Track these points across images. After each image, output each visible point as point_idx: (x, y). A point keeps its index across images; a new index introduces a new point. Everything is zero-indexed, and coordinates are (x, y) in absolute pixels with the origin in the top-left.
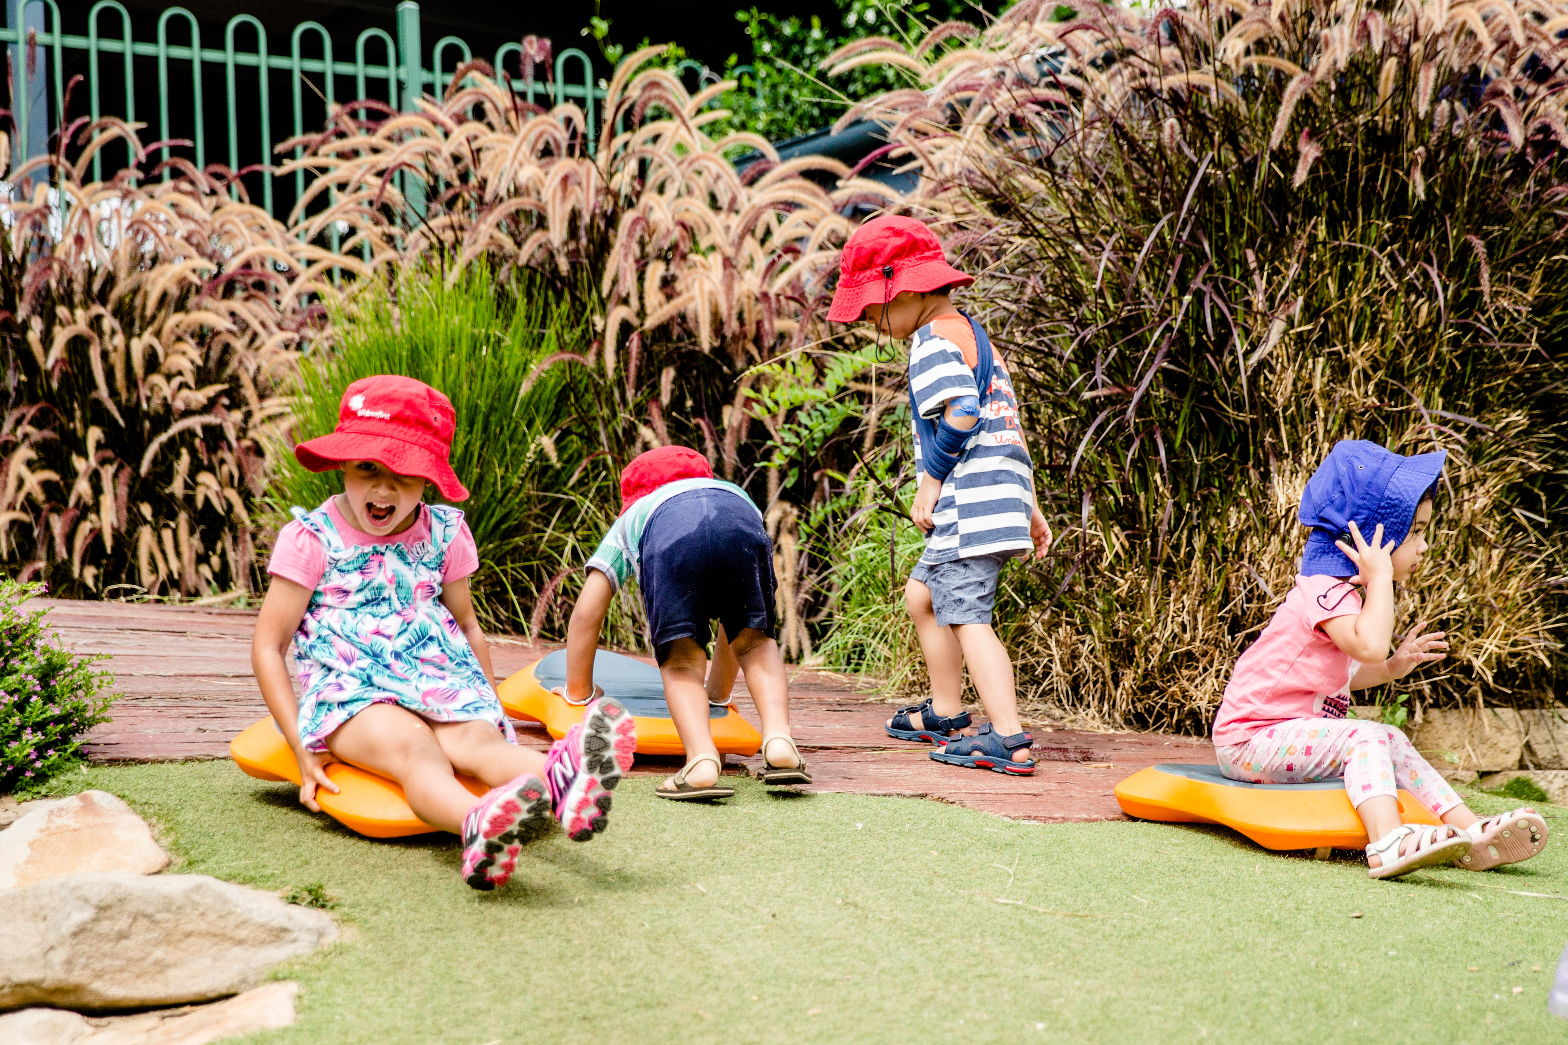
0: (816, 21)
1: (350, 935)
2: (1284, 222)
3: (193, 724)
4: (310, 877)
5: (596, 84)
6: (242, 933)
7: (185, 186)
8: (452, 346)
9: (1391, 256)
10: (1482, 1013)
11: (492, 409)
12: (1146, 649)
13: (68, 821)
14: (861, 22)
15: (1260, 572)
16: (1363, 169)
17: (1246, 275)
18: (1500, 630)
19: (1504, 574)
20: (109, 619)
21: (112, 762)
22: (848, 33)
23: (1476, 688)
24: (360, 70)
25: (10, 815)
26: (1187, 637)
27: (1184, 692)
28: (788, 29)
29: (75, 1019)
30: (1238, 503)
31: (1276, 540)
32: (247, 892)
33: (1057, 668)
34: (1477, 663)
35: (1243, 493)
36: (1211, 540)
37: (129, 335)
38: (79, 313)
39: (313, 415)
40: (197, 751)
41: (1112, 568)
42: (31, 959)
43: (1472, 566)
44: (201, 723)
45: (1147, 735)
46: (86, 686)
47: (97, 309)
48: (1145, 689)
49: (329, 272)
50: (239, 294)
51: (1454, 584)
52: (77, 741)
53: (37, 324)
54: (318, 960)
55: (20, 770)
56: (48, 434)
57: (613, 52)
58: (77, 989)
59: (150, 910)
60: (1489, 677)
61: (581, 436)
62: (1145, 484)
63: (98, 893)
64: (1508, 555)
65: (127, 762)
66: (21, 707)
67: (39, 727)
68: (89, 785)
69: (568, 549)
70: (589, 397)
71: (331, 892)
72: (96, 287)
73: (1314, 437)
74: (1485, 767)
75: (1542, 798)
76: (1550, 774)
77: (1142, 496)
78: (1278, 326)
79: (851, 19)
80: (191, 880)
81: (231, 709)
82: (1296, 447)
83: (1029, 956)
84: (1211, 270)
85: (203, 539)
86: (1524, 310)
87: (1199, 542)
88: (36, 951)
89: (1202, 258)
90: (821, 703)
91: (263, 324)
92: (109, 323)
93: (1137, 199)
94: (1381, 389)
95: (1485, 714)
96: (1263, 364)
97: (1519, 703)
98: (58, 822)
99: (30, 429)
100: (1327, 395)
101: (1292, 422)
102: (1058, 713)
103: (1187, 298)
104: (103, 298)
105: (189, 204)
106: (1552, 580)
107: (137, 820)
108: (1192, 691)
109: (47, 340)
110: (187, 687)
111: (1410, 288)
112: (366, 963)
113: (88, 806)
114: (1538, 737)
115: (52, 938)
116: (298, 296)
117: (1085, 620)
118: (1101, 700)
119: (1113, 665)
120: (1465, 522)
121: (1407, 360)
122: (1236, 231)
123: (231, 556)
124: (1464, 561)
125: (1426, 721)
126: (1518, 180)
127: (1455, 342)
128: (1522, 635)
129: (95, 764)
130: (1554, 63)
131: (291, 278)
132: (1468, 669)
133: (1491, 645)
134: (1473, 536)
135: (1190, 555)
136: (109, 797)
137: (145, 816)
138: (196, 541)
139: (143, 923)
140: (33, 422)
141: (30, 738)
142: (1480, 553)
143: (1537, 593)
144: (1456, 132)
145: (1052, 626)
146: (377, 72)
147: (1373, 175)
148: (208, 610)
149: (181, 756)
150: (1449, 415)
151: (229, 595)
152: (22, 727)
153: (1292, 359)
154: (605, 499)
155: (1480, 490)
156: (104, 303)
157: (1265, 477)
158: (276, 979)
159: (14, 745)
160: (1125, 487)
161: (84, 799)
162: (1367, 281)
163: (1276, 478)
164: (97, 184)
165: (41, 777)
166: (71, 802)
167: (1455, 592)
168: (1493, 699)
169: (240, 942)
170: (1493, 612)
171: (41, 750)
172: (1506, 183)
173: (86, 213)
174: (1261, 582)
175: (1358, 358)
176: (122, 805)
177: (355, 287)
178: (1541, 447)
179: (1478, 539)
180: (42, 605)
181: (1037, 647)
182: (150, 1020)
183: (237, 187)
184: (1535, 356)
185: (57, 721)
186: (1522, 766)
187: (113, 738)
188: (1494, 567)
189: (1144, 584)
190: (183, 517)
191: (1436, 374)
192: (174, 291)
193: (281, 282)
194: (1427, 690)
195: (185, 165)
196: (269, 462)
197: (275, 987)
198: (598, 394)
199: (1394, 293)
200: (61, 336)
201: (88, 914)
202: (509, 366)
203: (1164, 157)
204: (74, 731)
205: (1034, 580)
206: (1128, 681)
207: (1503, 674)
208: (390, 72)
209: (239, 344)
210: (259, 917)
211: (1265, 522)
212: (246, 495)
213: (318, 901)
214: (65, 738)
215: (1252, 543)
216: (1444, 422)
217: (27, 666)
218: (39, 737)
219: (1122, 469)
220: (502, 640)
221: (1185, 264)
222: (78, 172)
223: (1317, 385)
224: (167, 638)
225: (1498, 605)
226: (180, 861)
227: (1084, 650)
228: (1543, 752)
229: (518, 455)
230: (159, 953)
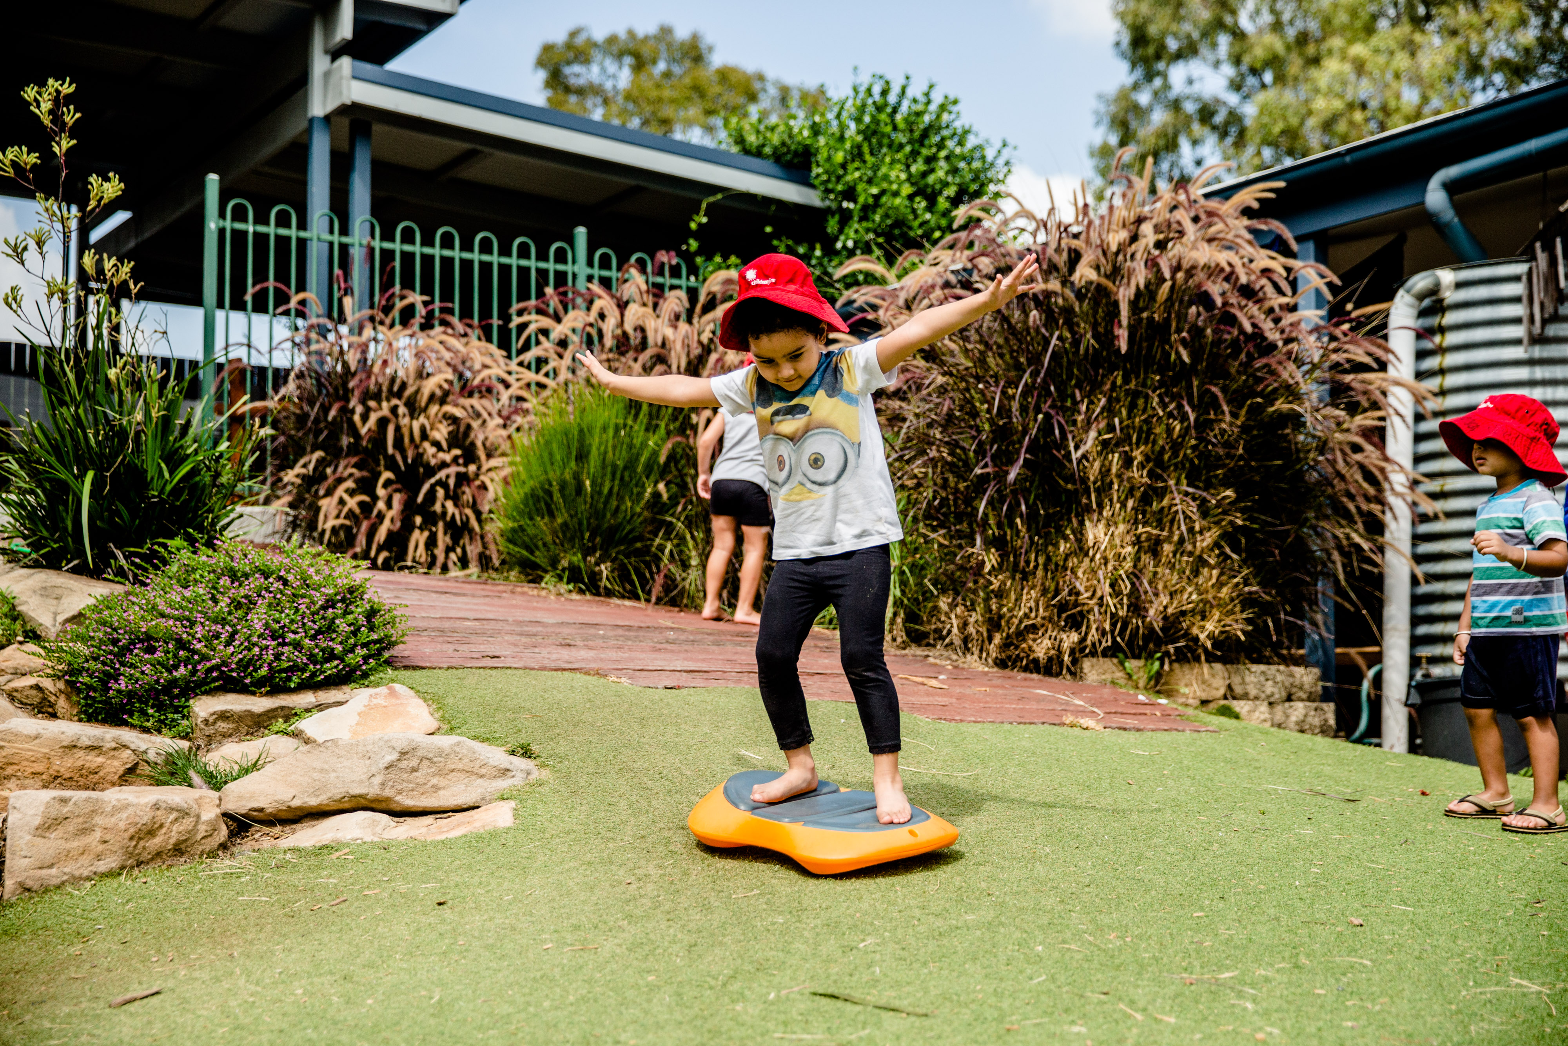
0: (818, 246)
1: (545, 774)
2: (1097, 374)
3: (451, 647)
4: (523, 739)
5: (688, 279)
6: (483, 771)
7: (450, 331)
8: (605, 429)
9: (1159, 396)
10: (1210, 843)
11: (625, 468)
12: (1008, 622)
13: (380, 701)
14: (844, 247)
15: (1077, 578)
16: (1145, 344)
17: (1075, 403)
18: (1216, 617)
19: (1220, 585)
20: (399, 583)
21: (406, 667)
22: (837, 253)
23: (1200, 651)
24: (551, 266)
25: (347, 696)
26: (1033, 615)
27: (1030, 648)
28: (801, 250)
29: (385, 817)
30: (1066, 538)
31: (1087, 560)
32: (485, 745)
33: (955, 630)
34: (1202, 637)
35: (1068, 532)
36: (1048, 559)
37: (412, 417)
38: (385, 404)
39: (521, 469)
40: (454, 662)
41: (990, 573)
42: (361, 781)
43: (1201, 580)
44: (457, 647)
45: (1007, 672)
46: (392, 623)
47: (395, 401)
48: (1006, 645)
49: (528, 385)
50: (476, 395)
51: (1190, 589)
52: (386, 655)
53: (359, 409)
54: (527, 789)
55: (353, 670)
56: (365, 474)
57: (699, 260)
58: (388, 799)
59: (430, 755)
60: (1209, 644)
61: (677, 485)
62: (1012, 525)
63: (401, 745)
64: (1221, 574)
65: (415, 668)
66: (355, 633)
67: (365, 645)
68: (393, 681)
69: (667, 551)
70: (683, 462)
71: (534, 748)
72: (396, 388)
73: (1111, 500)
74: (1204, 696)
75: (1237, 717)
76: (1242, 703)
77: (1009, 532)
78: (1093, 434)
79: (839, 245)
80: (453, 739)
81: (474, 638)
82: (1100, 506)
83: (943, 801)
84: (1054, 401)
85: (452, 538)
86: (1236, 430)
87: (1041, 560)
88: (364, 777)
89: (1049, 393)
90: (816, 646)
91: (490, 414)
92: (402, 410)
93: (1012, 357)
94: (1150, 475)
95: (1206, 667)
96: (1084, 456)
97: (1225, 660)
98: (375, 701)
99: (354, 471)
100: (1119, 476)
101: (1098, 490)
102: (954, 657)
103: (1040, 416)
104: (399, 395)
105: (453, 342)
106: (1247, 589)
107: (420, 702)
108: (1035, 647)
109: (365, 418)
110: (447, 625)
111: (1170, 415)
112: (555, 791)
113: (393, 693)
114: (1236, 680)
115: (374, 770)
116: (511, 398)
117: (973, 604)
118: (981, 651)
119: (988, 631)
120: (1197, 553)
121: (1166, 457)
122: (1070, 376)
123: (469, 548)
124: (1196, 576)
125: (1171, 670)
126: (1235, 355)
127: (1194, 448)
128: (1228, 621)
129: (396, 669)
130: (1257, 287)
131: (507, 386)
132: (1196, 639)
133: (1210, 626)
134: (1200, 562)
135: (1036, 567)
136: (404, 688)
137: (425, 700)
138: (448, 539)
139: (426, 763)
140: (355, 466)
141: (361, 652)
142: (1205, 571)
143: (1238, 596)
144: (1200, 323)
145: (953, 606)
146: (561, 267)
147: (1150, 348)
148: (456, 580)
149: (445, 665)
150: (1190, 490)
151: (467, 572)
152: (355, 645)
153: (1099, 454)
154: (690, 523)
155: (1208, 535)
156: (400, 398)
157: (1082, 523)
158: (502, 799)
159: (351, 656)
160: (1000, 525)
161: (390, 689)
162: (1145, 410)
163: (1087, 523)
164: (398, 327)
165: (365, 675)
166: (382, 690)
167: (1191, 594)
168: (1211, 658)
169: (482, 776)
170: (1212, 607)
171: (366, 659)
172: (1229, 355)
173: (390, 345)
174: (1078, 585)
175: (1138, 455)
176: (412, 693)
177: (546, 393)
178: (1243, 511)
179: (1205, 563)
180: (368, 574)
181: (943, 618)
182: (429, 819)
183: (477, 332)
184: (1241, 457)
185: (375, 642)
186: (1225, 697)
187: (406, 654)
188: (1214, 580)
189: (1009, 583)
190: (441, 525)
191: (1184, 467)
192: (438, 392)
193: (501, 387)
194: (1172, 651)
195: (449, 318)
196: (491, 495)
197: (502, 803)
198: (688, 460)
199: (1160, 418)
200: (373, 417)
201: (395, 756)
202: (637, 442)
203: (1029, 333)
204: (384, 649)
205: (943, 579)
206: (997, 639)
207: (1216, 644)
208: (568, 268)
209: (475, 424)
210: (493, 762)
211: (1081, 549)
212: (478, 514)
213: (527, 753)
214: (379, 652)
215: (1072, 562)
216: (1187, 494)
217: (359, 610)
218: (365, 651)
219: (999, 515)
220: (628, 603)
221: (1039, 396)
222: (388, 321)
223: (1114, 470)
224: (434, 595)
225: (1214, 603)
226: (446, 727)
227: (972, 620)
228: (1238, 690)
229: (640, 495)
230: (434, 781)
